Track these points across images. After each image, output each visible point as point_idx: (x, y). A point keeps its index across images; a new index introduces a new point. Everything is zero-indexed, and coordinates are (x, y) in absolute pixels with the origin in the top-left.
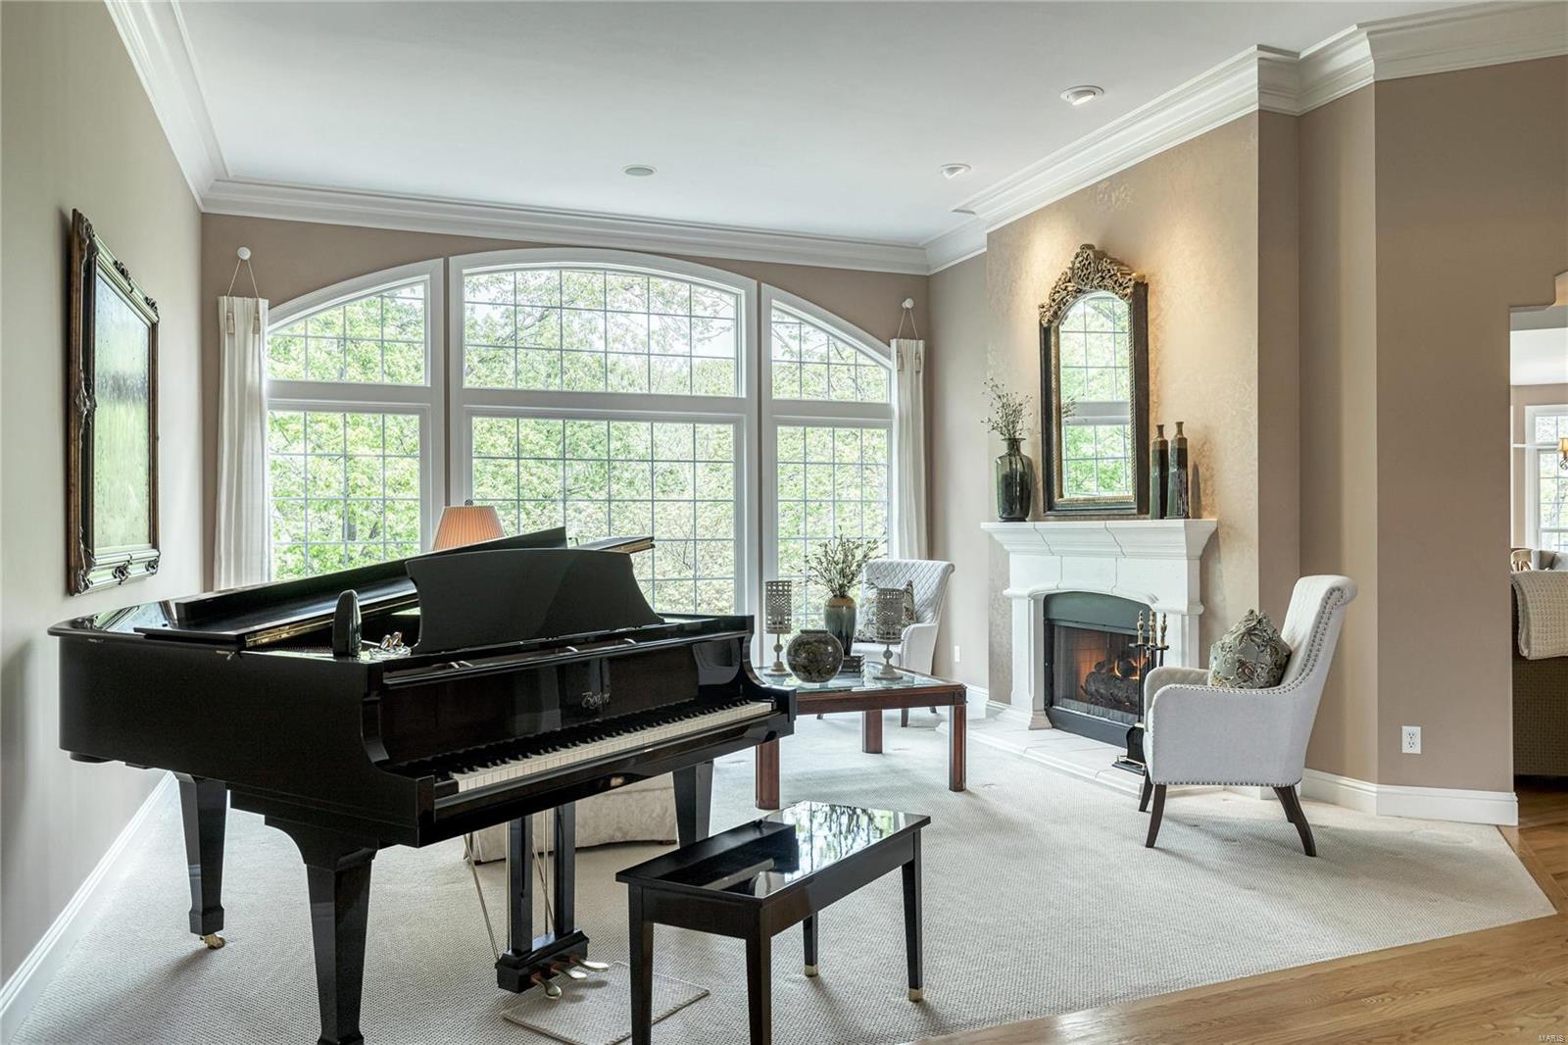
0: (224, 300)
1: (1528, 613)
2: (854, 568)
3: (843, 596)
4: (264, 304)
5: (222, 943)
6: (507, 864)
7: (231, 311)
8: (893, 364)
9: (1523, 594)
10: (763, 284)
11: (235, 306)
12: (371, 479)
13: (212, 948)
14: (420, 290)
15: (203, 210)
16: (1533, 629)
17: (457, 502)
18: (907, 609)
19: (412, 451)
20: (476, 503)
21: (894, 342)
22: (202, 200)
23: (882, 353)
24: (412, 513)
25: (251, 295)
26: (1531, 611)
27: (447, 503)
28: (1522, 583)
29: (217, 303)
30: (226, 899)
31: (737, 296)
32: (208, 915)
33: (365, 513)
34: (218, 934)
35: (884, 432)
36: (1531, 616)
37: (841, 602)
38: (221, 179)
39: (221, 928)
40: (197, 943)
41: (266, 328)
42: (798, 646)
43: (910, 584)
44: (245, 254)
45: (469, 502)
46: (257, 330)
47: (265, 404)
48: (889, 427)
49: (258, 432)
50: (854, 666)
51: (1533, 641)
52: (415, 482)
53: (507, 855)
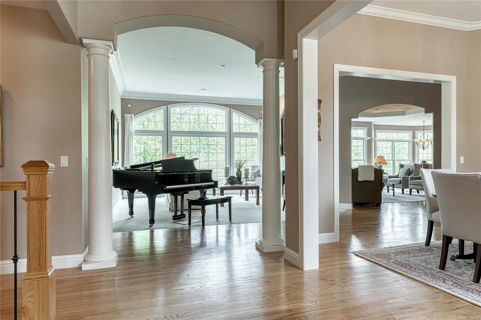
0: (126, 115)
2: (241, 165)
3: (239, 170)
4: (133, 115)
5: (133, 217)
6: (174, 211)
7: (127, 117)
8: (259, 124)
9: (359, 169)
10: (231, 109)
11: (127, 116)
12: (150, 148)
13: (132, 217)
14: (162, 111)
15: (122, 98)
16: (360, 175)
17: (169, 153)
18: (258, 175)
19: (160, 141)
20: (173, 153)
21: (259, 120)
22: (122, 96)
23: (257, 122)
24: (160, 157)
25: (130, 114)
27: (167, 153)
29: (124, 115)
30: (134, 210)
31: (226, 111)
32: (131, 213)
33: (149, 157)
34: (133, 216)
35: (257, 138)
36: (360, 173)
37: (239, 171)
38: (125, 92)
39: (133, 215)
40: (130, 217)
41: (133, 120)
42: (229, 178)
43: (259, 170)
44: (129, 106)
45: (171, 153)
46: (132, 120)
47: (133, 134)
48: (258, 137)
49: (132, 140)
50: (241, 183)
51: (360, 178)
52: (161, 149)
53: (174, 210)
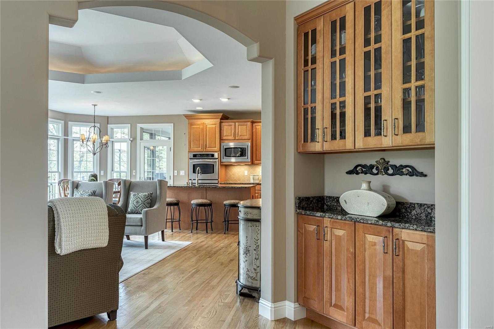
1: (60, 226)
9: (58, 213)
16: (63, 235)
26: (62, 224)
28: (58, 207)
36: (63, 228)
51: (63, 243)
